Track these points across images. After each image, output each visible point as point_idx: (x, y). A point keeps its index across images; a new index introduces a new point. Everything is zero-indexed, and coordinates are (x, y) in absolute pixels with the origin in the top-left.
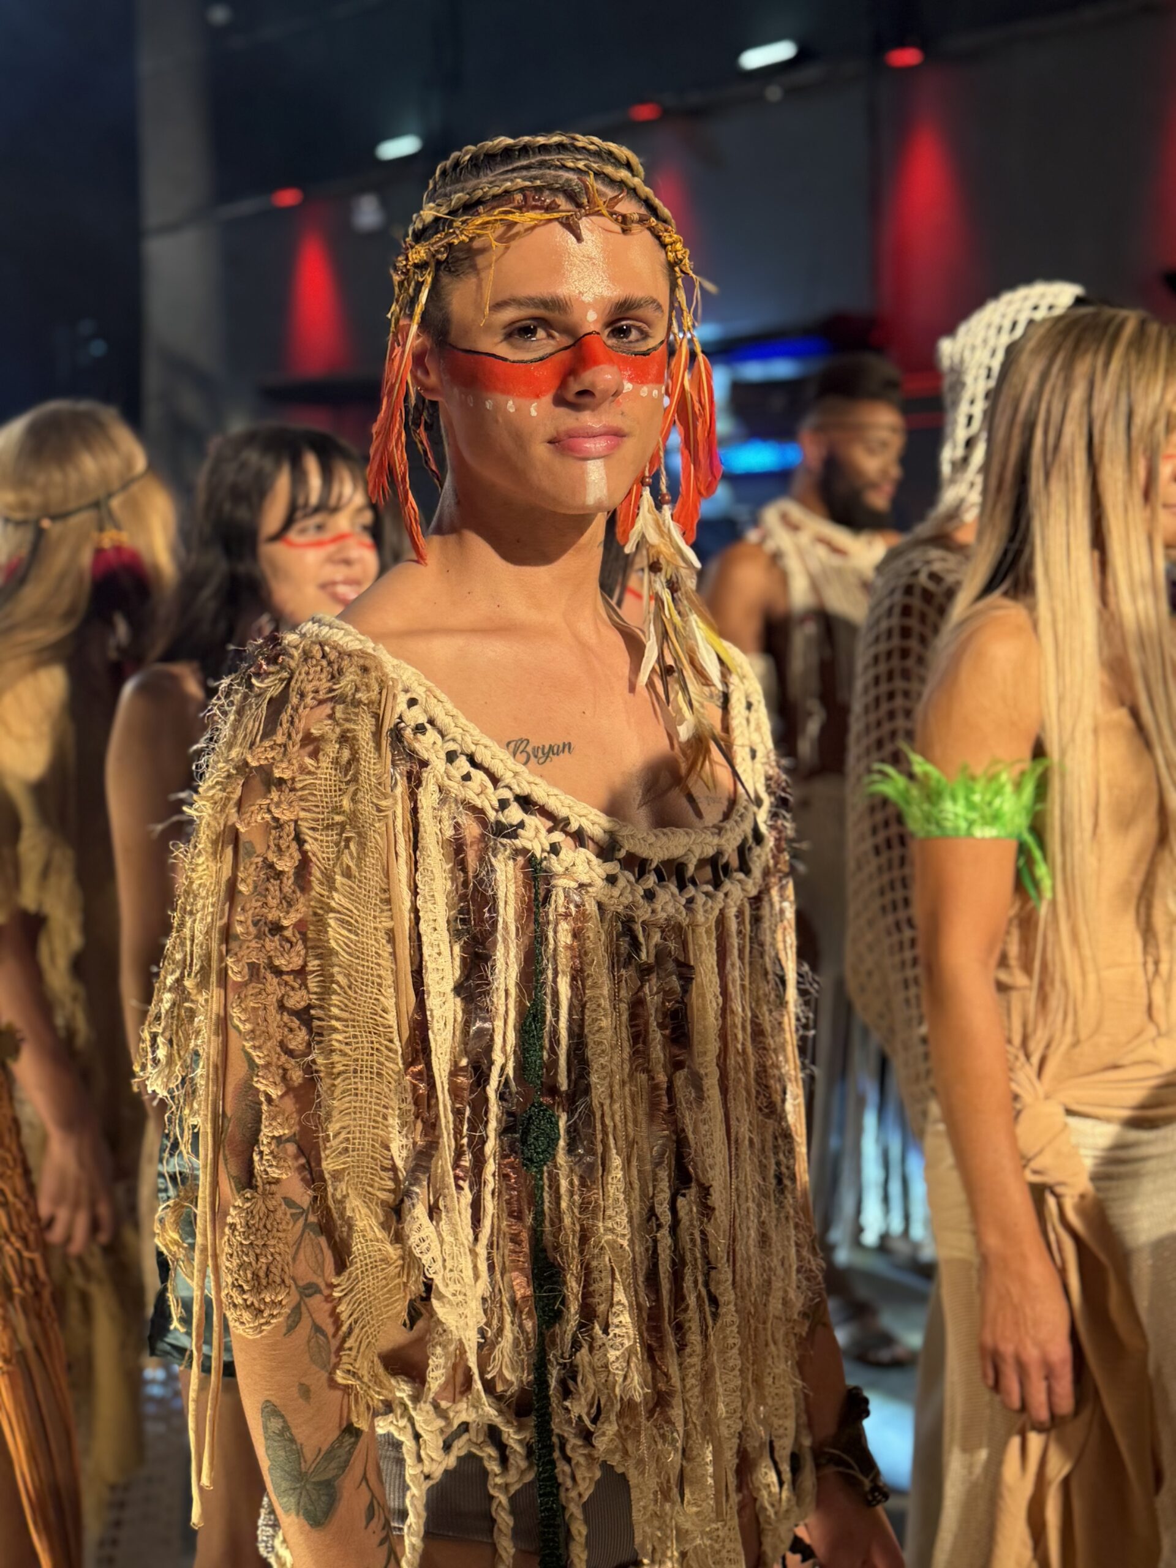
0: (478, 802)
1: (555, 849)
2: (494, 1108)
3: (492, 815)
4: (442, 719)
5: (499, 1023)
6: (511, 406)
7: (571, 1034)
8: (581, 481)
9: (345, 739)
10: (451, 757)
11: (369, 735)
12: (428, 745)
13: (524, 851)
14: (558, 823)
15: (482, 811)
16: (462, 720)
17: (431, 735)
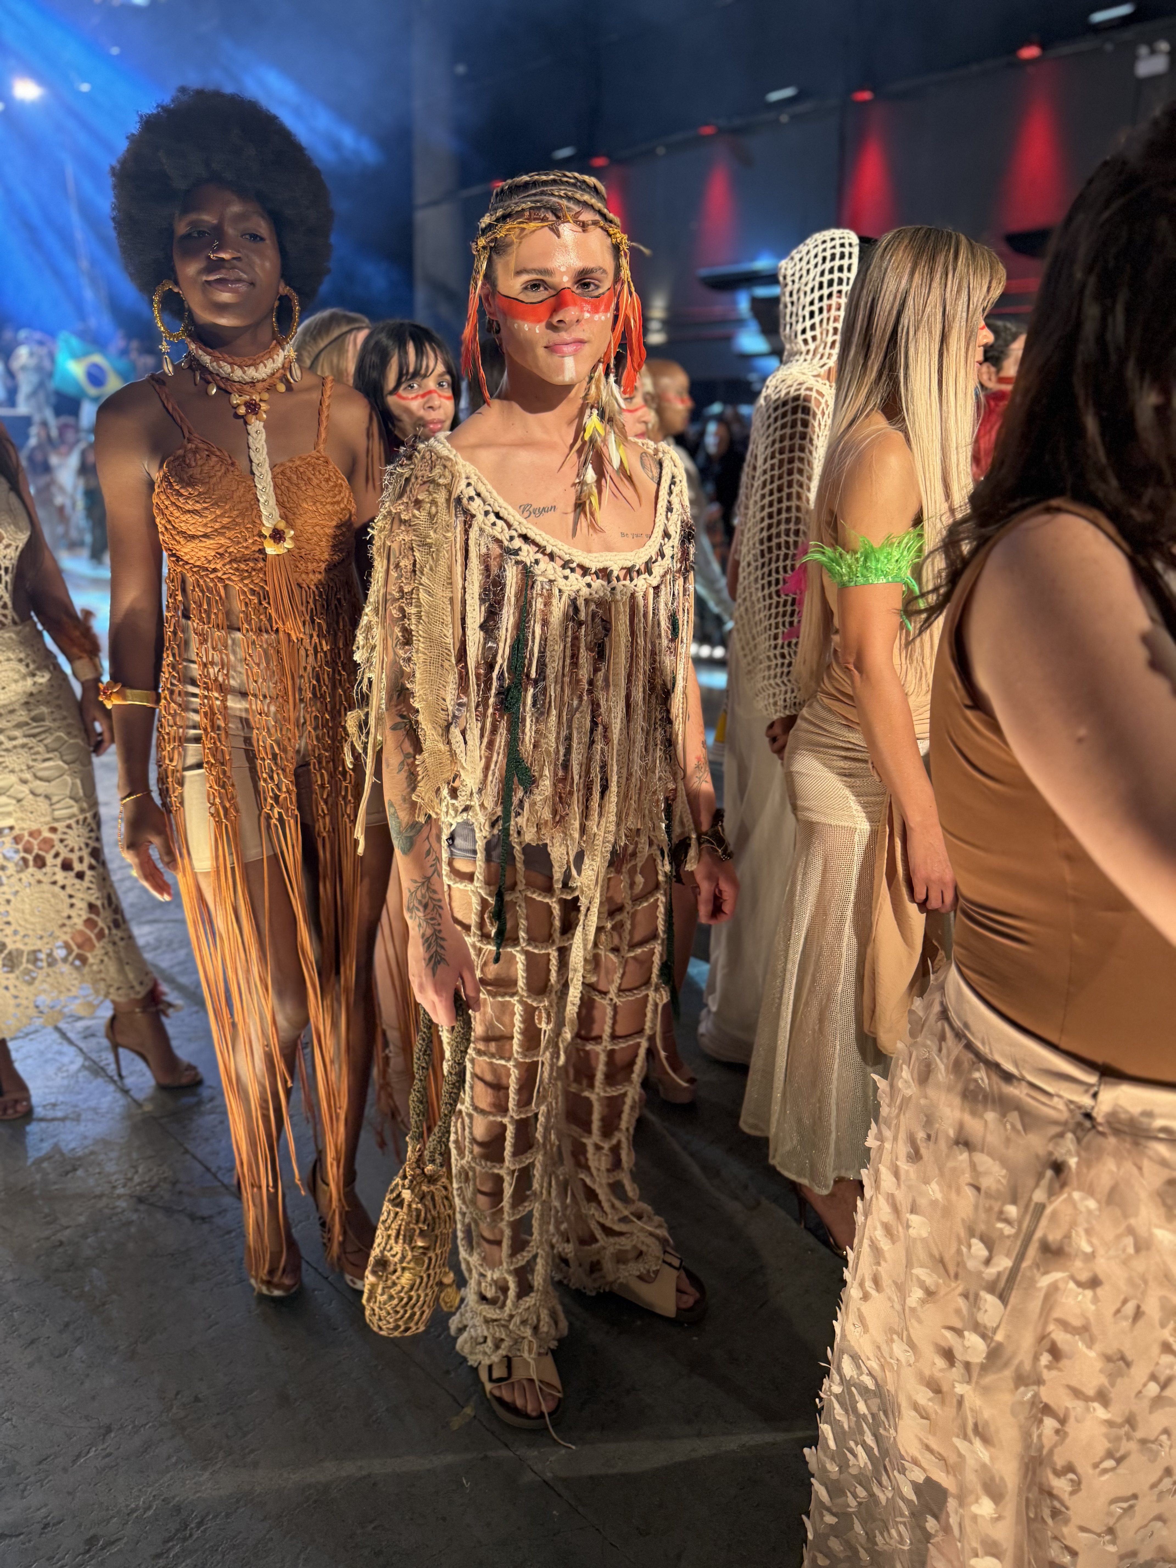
0: (499, 537)
1: (537, 562)
2: (495, 684)
3: (506, 543)
4: (484, 493)
5: (501, 645)
6: (526, 327)
7: (540, 652)
8: (561, 369)
9: (434, 502)
10: (487, 513)
11: (443, 500)
12: (476, 507)
13: (522, 562)
14: (541, 549)
15: (501, 542)
16: (495, 494)
17: (478, 501)
